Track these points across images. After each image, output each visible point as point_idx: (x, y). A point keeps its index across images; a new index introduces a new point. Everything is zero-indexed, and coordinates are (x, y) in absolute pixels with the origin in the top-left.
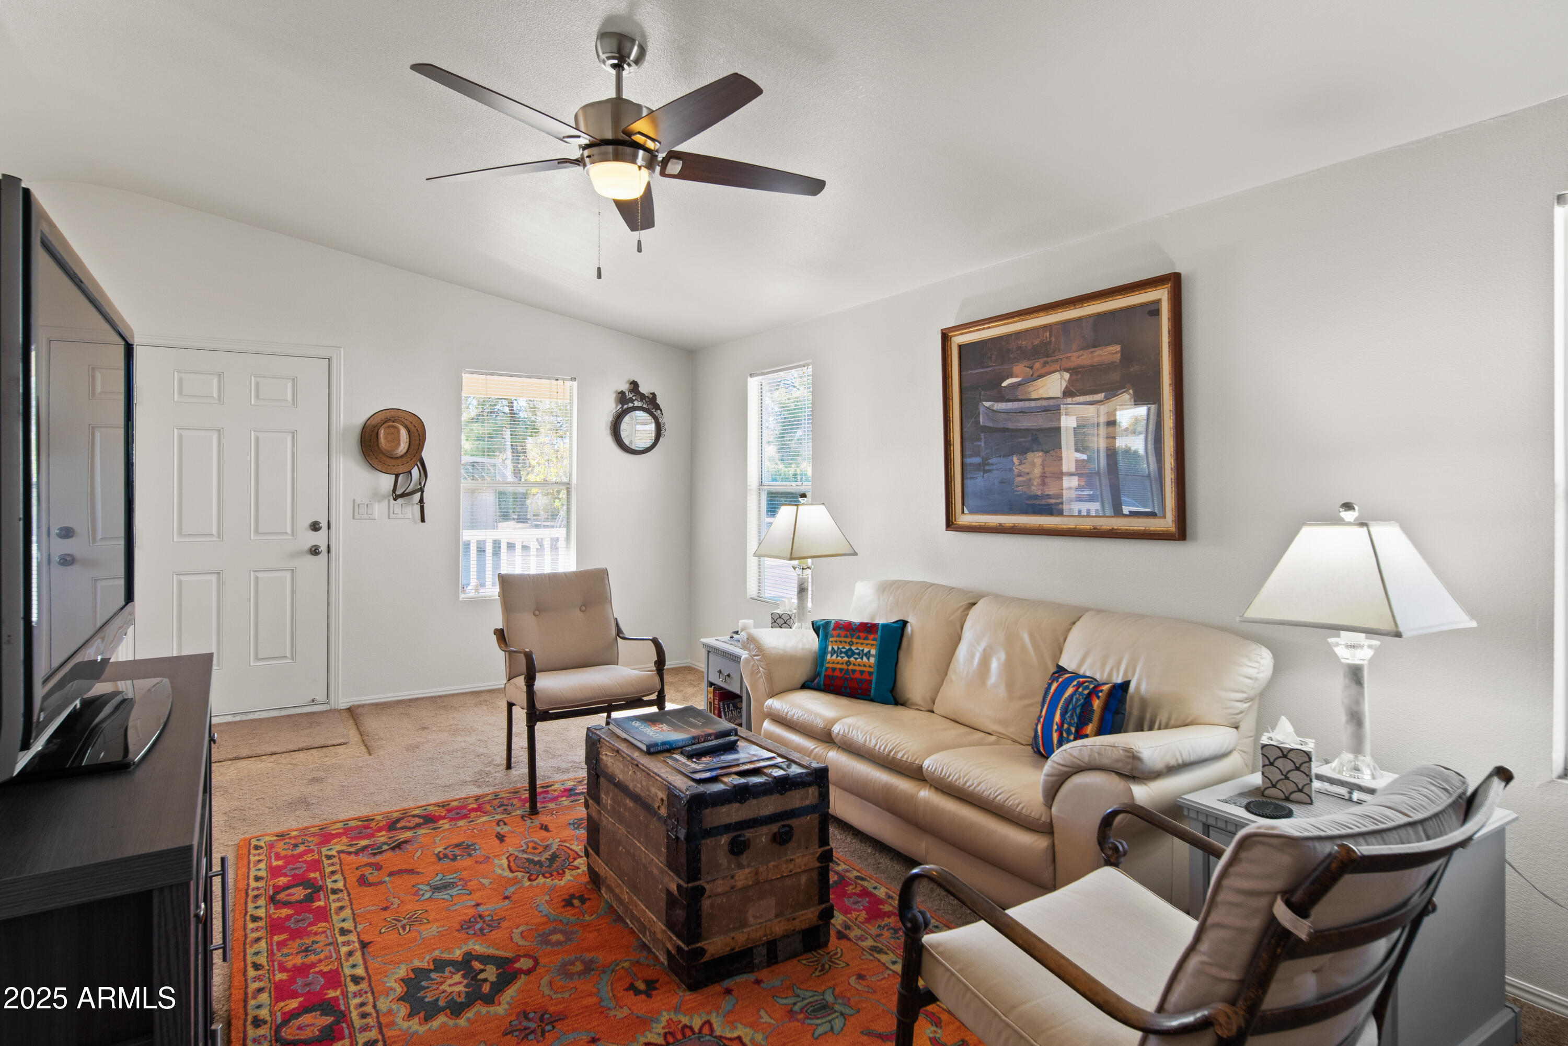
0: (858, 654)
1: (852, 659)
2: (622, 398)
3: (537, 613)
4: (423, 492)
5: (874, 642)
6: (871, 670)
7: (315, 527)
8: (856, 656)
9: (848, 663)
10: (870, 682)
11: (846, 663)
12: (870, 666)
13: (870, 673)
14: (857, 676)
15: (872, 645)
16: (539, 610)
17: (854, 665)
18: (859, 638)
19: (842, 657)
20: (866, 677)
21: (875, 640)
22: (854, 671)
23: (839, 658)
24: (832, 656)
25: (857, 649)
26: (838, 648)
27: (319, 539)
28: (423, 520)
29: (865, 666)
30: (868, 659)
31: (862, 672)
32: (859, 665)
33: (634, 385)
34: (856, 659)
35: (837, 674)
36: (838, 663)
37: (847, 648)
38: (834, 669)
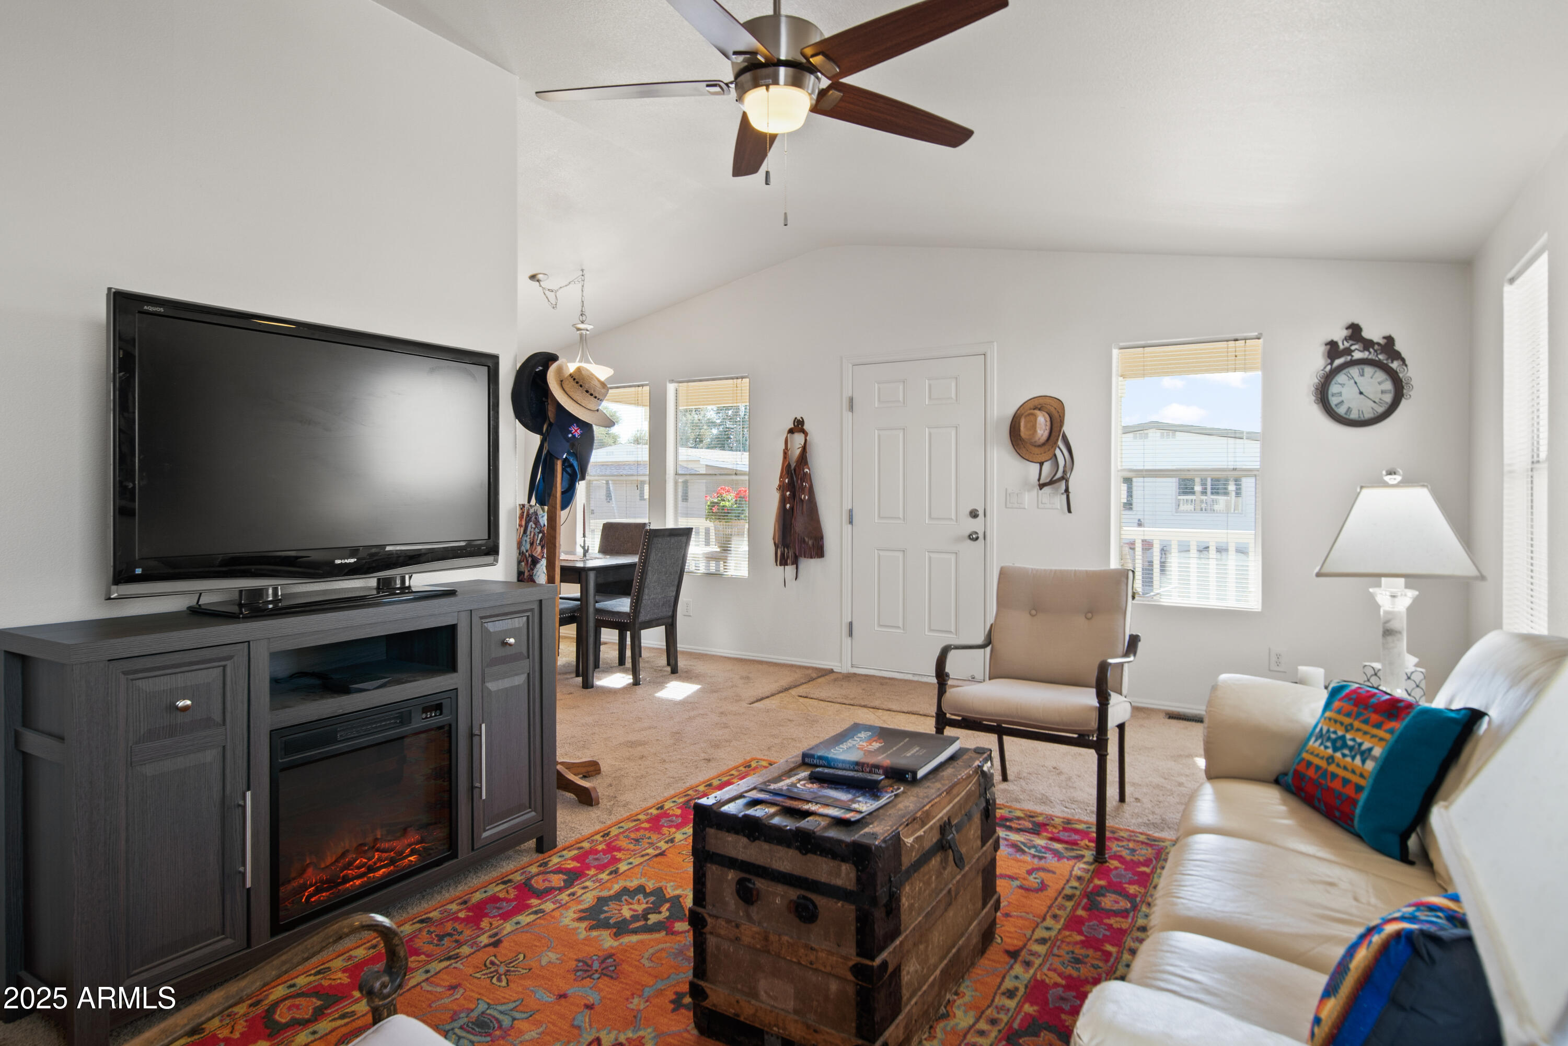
0: (1351, 749)
1: (1338, 755)
2: (1333, 350)
3: (1034, 612)
4: (1067, 481)
5: (1387, 736)
6: (1362, 782)
7: (974, 514)
8: (1346, 752)
9: (1330, 760)
10: (1354, 802)
11: (1328, 759)
12: (1362, 776)
13: (1359, 789)
14: (1336, 785)
15: (1381, 739)
16: (1036, 608)
17: (1338, 765)
18: (1366, 722)
19: (1326, 747)
20: (1349, 791)
21: (1391, 732)
22: (1334, 776)
23: (1322, 748)
24: (1316, 740)
25: (1353, 740)
26: (1328, 731)
27: (976, 525)
28: (1069, 511)
29: (1353, 772)
30: (1363, 762)
31: (1346, 782)
32: (1345, 768)
33: (1355, 331)
34: (1344, 756)
35: (1311, 773)
36: (1317, 755)
37: (1340, 733)
38: (1309, 764)
